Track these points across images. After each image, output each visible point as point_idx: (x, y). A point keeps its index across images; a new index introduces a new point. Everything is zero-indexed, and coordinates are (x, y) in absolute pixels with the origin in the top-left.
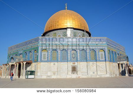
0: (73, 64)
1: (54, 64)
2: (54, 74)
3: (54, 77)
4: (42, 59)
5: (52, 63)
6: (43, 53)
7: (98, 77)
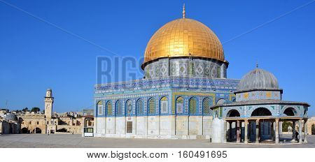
0: (129, 119)
1: (110, 120)
2: (109, 132)
3: (108, 136)
4: (98, 114)
5: (108, 118)
6: (99, 106)
7: (156, 138)
